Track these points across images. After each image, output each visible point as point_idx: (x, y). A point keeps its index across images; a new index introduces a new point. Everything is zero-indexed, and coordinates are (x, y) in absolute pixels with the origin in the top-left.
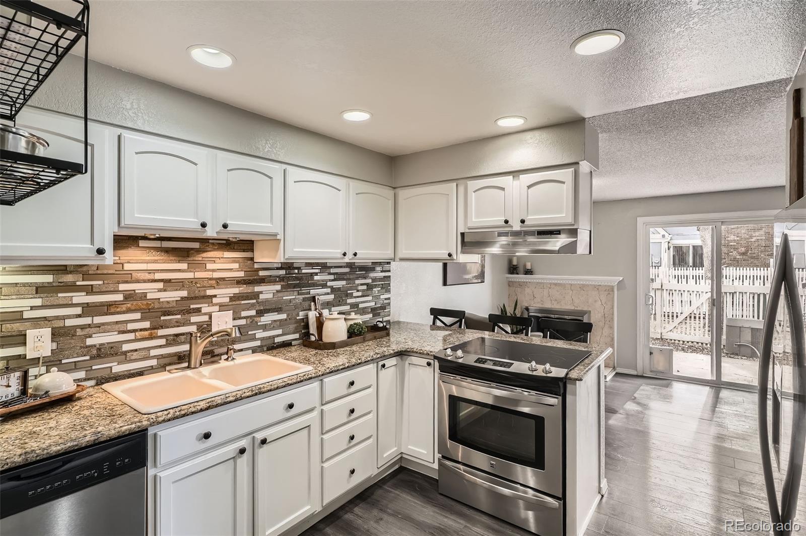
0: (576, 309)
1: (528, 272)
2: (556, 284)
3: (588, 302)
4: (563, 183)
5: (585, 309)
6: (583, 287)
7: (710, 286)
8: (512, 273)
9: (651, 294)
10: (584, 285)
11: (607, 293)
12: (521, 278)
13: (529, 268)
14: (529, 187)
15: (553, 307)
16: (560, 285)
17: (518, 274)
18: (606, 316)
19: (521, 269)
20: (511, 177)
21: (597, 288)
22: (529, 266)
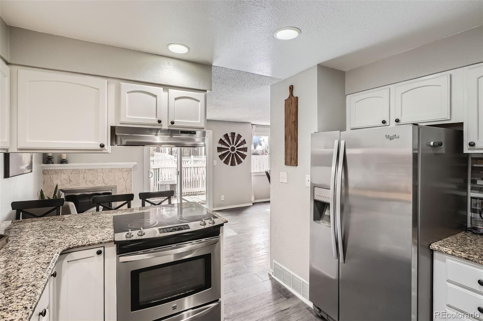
0: (106, 185)
1: (63, 161)
2: (89, 170)
3: (115, 180)
4: (199, 101)
5: (113, 184)
6: (111, 170)
7: (177, 165)
8: (47, 163)
9: (151, 171)
10: (112, 169)
11: (128, 172)
12: (56, 166)
13: (65, 158)
14: (176, 99)
15: (87, 186)
16: (93, 170)
17: (53, 163)
18: (127, 187)
19: (55, 159)
20: (162, 89)
21: (121, 170)
22: (64, 157)
